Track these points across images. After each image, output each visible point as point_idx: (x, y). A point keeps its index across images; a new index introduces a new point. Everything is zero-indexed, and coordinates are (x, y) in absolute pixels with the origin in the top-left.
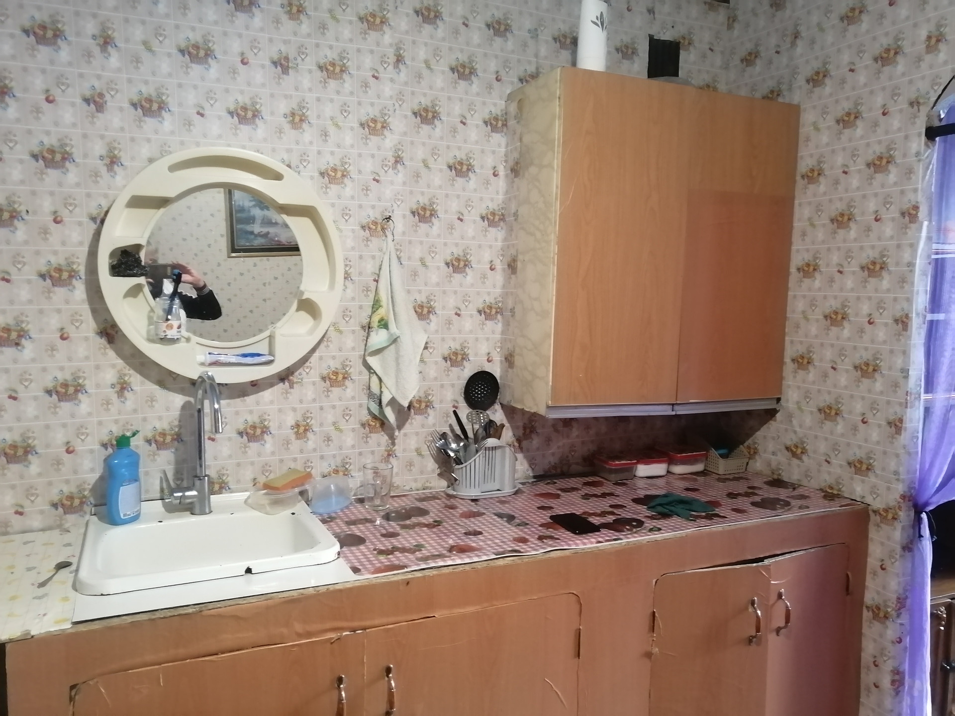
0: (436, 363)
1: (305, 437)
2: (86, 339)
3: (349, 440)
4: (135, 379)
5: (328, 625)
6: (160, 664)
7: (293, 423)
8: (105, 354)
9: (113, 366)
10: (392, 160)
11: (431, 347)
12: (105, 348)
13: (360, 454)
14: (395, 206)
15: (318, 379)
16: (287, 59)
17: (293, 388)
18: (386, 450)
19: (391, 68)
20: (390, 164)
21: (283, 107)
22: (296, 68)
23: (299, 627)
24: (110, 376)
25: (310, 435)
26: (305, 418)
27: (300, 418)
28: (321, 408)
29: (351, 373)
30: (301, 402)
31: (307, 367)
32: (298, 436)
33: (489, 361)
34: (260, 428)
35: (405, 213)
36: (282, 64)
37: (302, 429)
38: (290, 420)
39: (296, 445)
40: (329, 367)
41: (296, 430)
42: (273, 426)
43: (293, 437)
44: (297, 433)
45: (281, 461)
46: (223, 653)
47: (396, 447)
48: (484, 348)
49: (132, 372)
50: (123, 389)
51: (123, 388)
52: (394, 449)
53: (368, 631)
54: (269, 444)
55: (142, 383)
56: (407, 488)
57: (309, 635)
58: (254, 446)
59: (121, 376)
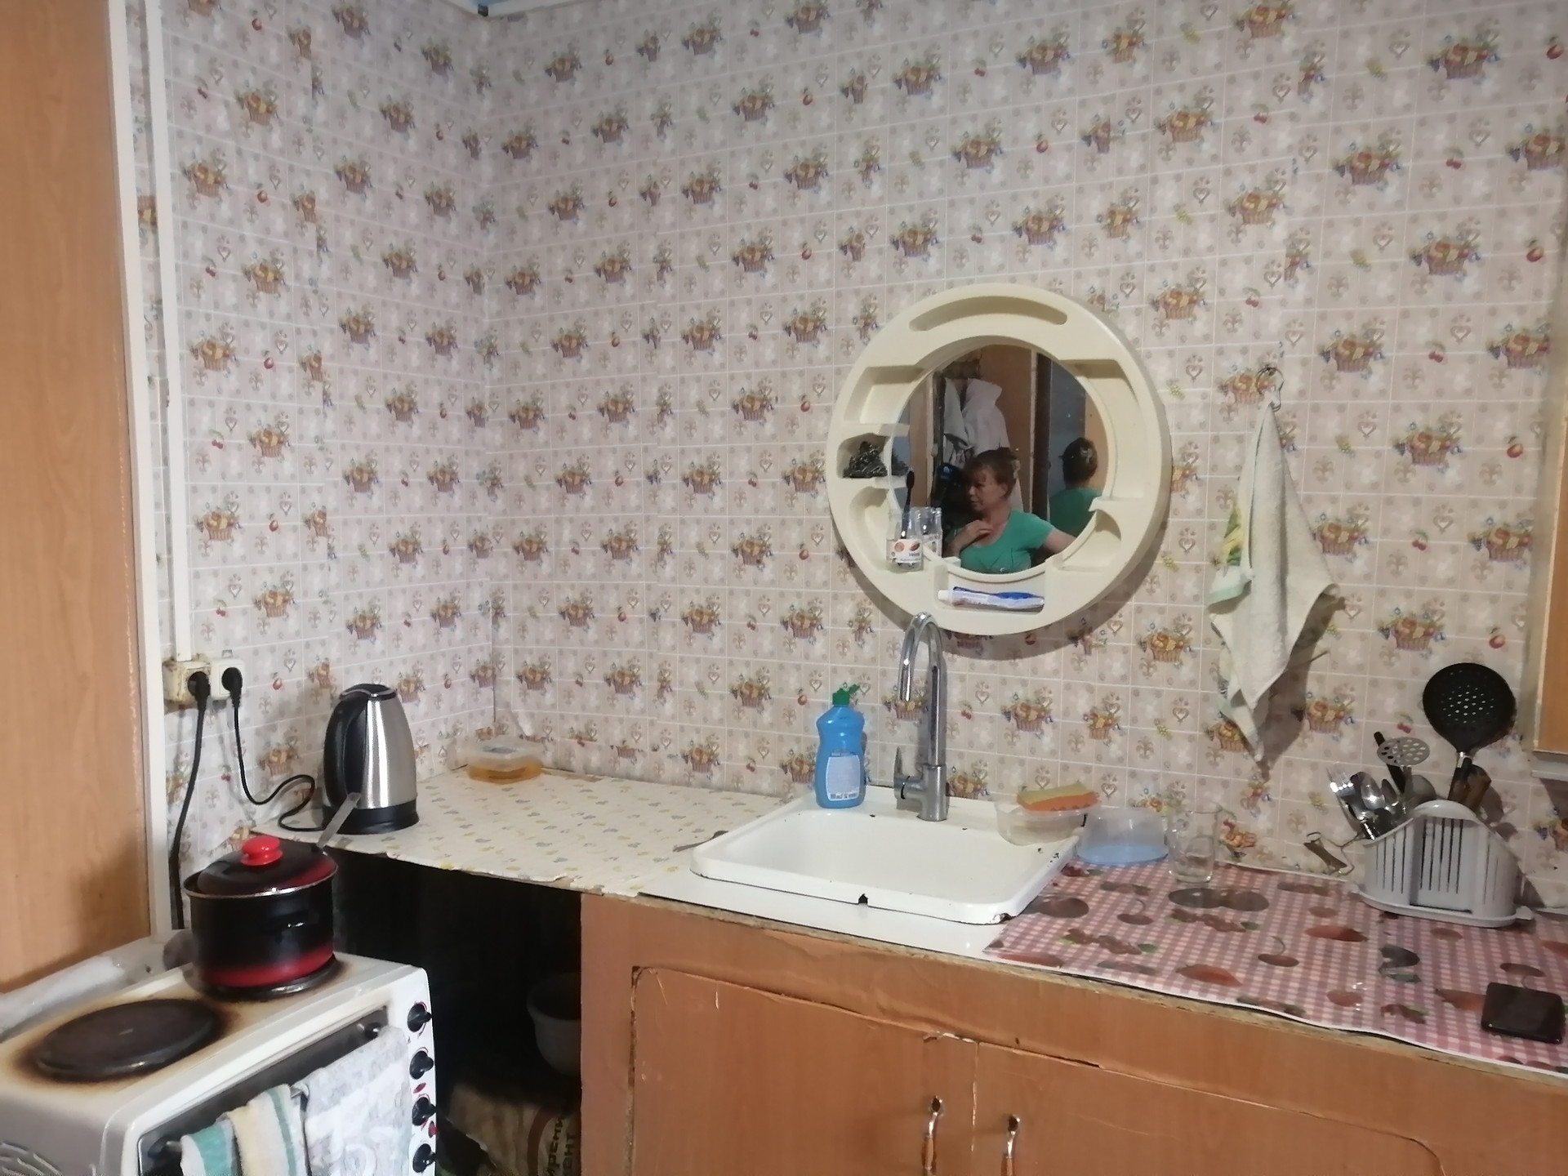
0: (1363, 637)
1: (1106, 735)
2: (826, 559)
3: (1183, 754)
4: (876, 616)
5: (923, 1012)
6: (717, 979)
7: (1087, 710)
8: (844, 580)
9: (853, 597)
10: (1284, 262)
11: (1353, 608)
12: (845, 573)
13: (1202, 782)
14: (1287, 344)
15: (1132, 645)
16: (1107, 127)
17: (1090, 654)
18: (1250, 785)
19: (1292, 95)
20: (1282, 269)
21: (1097, 205)
22: (1121, 139)
23: (882, 999)
24: (848, 611)
25: (1113, 734)
26: (1108, 706)
27: (1098, 704)
28: (1136, 693)
29: (1189, 640)
30: (1102, 678)
31: (1116, 623)
32: (1095, 732)
33: (1494, 644)
34: (1036, 710)
35: (1306, 356)
36: (1099, 138)
37: (1101, 723)
38: (1083, 705)
39: (1090, 746)
40: (1153, 626)
41: (1091, 722)
42: (1056, 709)
43: (1086, 733)
44: (1093, 727)
45: (1065, 767)
46: (788, 995)
47: (1270, 783)
48: (1482, 617)
49: (873, 607)
50: (861, 628)
51: (861, 626)
52: (1266, 785)
53: (981, 1044)
54: (1048, 737)
55: (884, 624)
56: (1289, 862)
57: (896, 1015)
58: (1025, 736)
59: (860, 612)
